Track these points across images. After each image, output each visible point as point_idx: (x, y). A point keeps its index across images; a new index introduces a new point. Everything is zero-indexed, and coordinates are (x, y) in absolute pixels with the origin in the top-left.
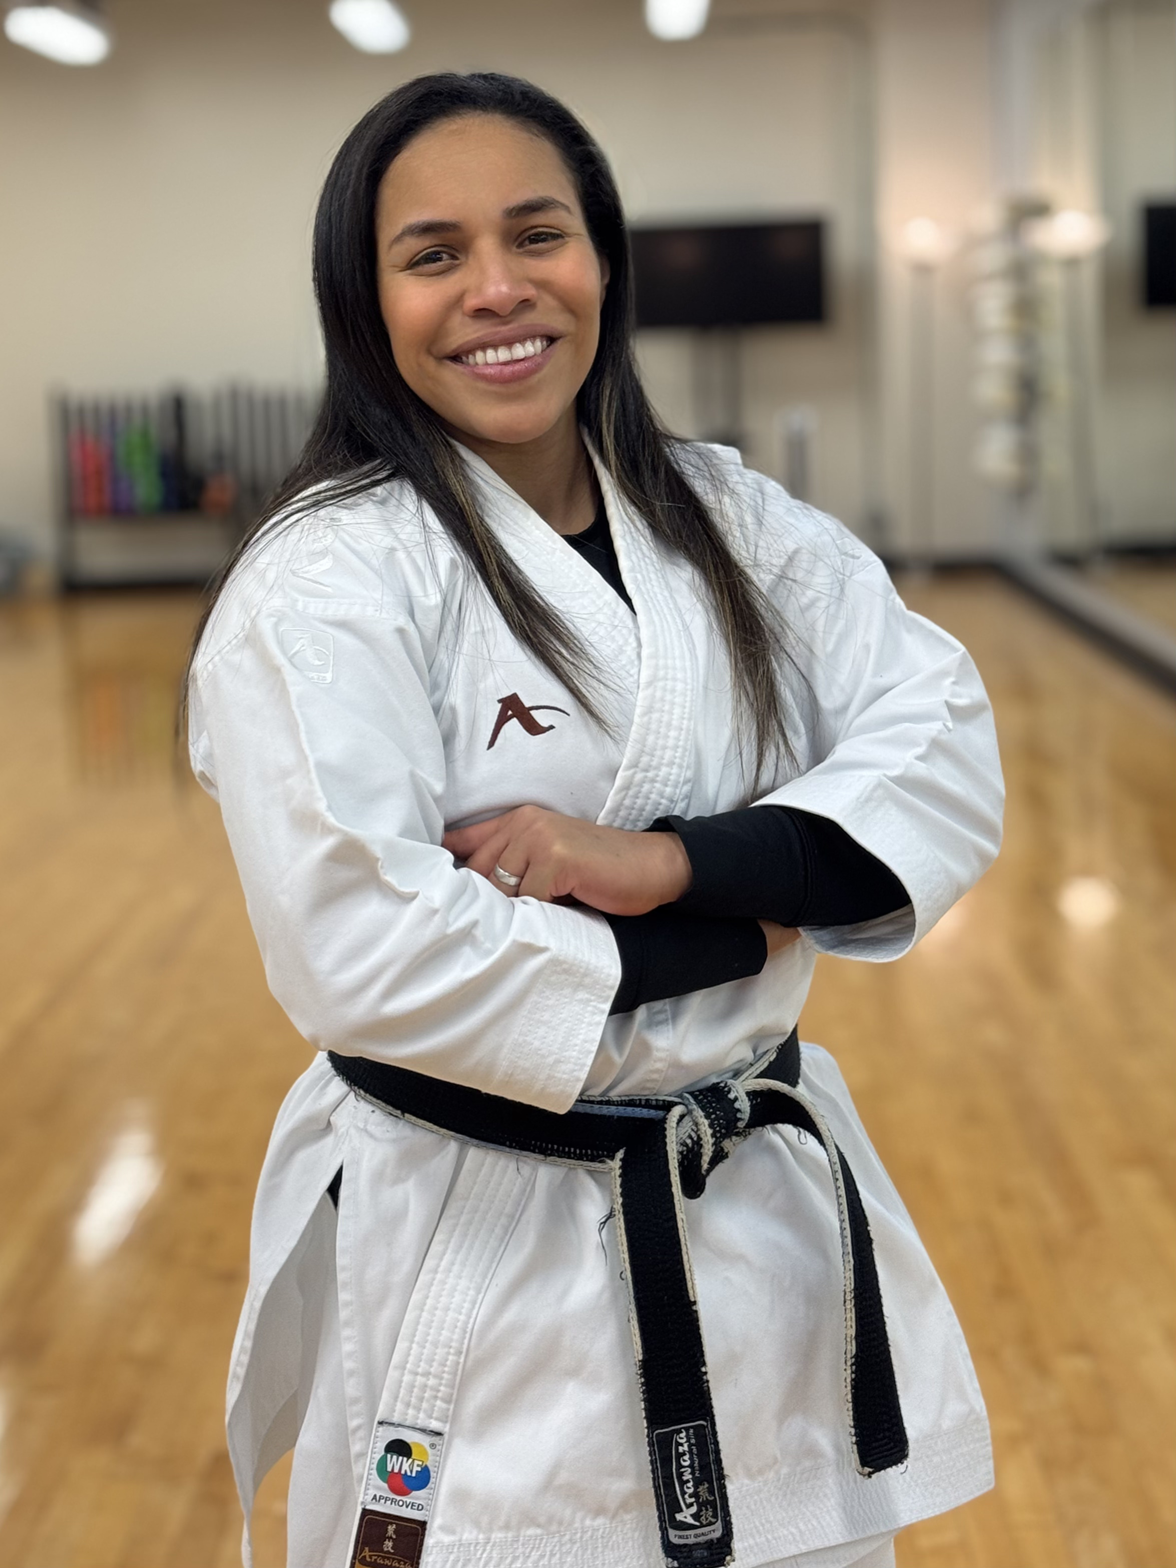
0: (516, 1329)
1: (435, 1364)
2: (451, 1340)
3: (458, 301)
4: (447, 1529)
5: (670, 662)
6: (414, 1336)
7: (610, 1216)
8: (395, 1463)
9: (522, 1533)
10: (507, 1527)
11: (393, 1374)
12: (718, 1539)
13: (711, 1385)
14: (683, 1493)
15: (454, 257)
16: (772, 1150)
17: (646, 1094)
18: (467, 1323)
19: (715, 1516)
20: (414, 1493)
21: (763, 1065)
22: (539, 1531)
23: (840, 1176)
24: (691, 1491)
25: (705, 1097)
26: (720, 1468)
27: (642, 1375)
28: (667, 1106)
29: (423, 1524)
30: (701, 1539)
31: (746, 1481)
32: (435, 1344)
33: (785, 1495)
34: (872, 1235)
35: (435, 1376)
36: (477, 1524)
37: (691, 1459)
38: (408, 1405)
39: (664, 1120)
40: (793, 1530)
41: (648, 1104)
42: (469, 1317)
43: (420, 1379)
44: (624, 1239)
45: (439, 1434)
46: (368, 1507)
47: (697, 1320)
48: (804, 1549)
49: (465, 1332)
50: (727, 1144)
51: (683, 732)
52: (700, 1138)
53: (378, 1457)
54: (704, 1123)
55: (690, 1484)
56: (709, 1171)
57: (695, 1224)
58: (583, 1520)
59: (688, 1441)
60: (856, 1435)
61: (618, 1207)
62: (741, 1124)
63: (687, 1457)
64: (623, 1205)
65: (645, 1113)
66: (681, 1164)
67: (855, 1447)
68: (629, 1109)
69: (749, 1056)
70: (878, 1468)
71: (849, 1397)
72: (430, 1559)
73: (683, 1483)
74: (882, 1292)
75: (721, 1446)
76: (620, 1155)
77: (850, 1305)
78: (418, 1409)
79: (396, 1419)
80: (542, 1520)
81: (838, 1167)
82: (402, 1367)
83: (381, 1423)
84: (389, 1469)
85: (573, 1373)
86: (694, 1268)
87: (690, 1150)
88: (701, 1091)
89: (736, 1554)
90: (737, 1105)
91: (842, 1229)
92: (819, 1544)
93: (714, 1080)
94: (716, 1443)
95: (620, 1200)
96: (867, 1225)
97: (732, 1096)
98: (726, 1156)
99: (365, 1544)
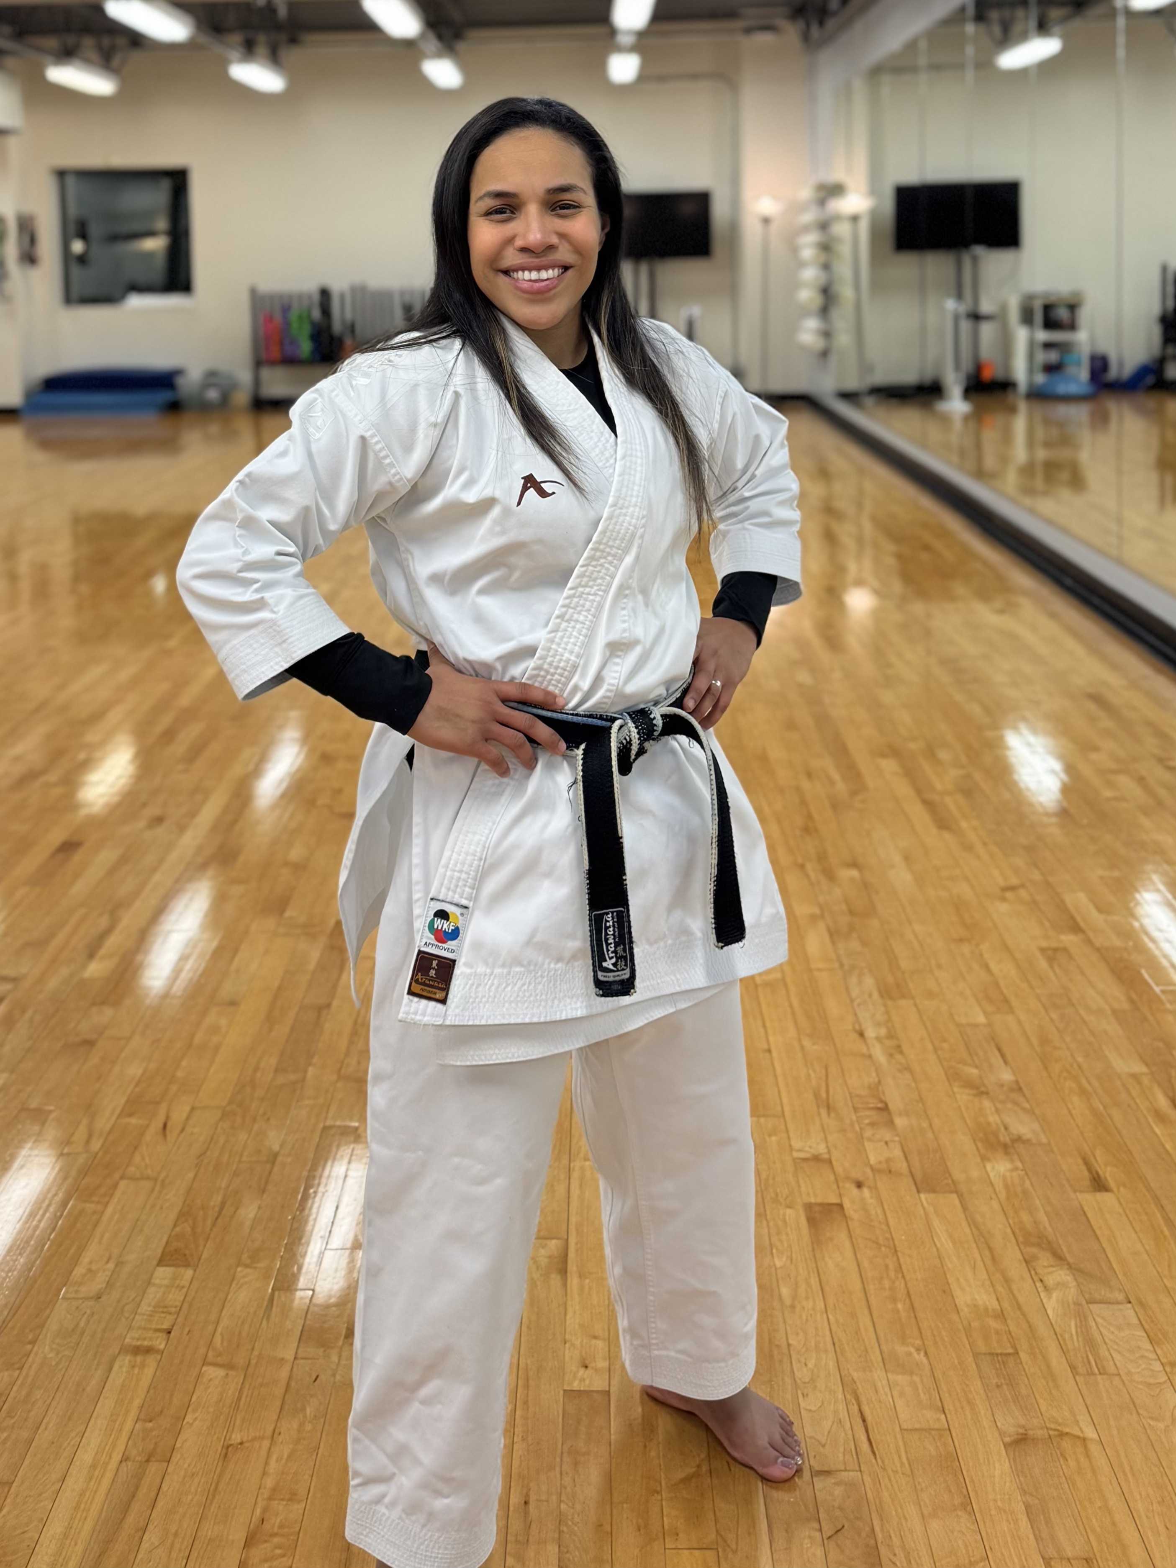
0: (516, 846)
1: (466, 866)
2: (476, 851)
3: (510, 240)
4: (467, 965)
5: (634, 447)
6: (454, 848)
7: (575, 782)
8: (439, 923)
9: (513, 969)
10: (503, 965)
11: (441, 870)
12: (628, 979)
13: (628, 887)
14: (608, 950)
15: (513, 213)
16: (673, 752)
17: (600, 711)
18: (486, 842)
19: (626, 965)
20: (450, 942)
21: (672, 700)
22: (523, 969)
23: (712, 768)
24: (613, 949)
25: (637, 716)
26: (631, 937)
27: (588, 879)
28: (613, 720)
29: (454, 961)
30: (617, 979)
31: (647, 947)
32: (467, 854)
33: (669, 957)
34: (730, 804)
35: (466, 873)
36: (486, 963)
37: (614, 930)
38: (449, 889)
39: (610, 728)
40: (673, 978)
41: (601, 718)
42: (487, 839)
43: (457, 874)
44: (582, 796)
45: (466, 907)
46: (422, 949)
47: (622, 848)
48: (678, 989)
49: (484, 847)
50: (647, 745)
51: (642, 488)
52: (631, 740)
53: (429, 920)
54: (634, 731)
55: (612, 945)
56: (635, 760)
57: (625, 793)
58: (549, 963)
59: (613, 919)
60: (715, 923)
61: (580, 778)
62: (656, 734)
63: (611, 929)
64: (583, 776)
65: (599, 723)
66: (619, 755)
67: (714, 931)
68: (590, 720)
69: (665, 693)
70: (727, 944)
71: (712, 900)
72: (458, 982)
73: (608, 944)
74: (734, 839)
75: (632, 924)
76: (583, 746)
77: (715, 845)
78: (455, 892)
79: (441, 898)
80: (525, 963)
81: (711, 762)
82: (447, 866)
83: (432, 899)
84: (436, 927)
85: (548, 875)
86: (623, 817)
87: (625, 747)
88: (634, 712)
89: (637, 989)
90: (654, 722)
91: (712, 800)
92: (688, 987)
93: (642, 706)
94: (629, 922)
95: (581, 774)
96: (727, 798)
97: (652, 716)
98: (646, 752)
99: (418, 971)
